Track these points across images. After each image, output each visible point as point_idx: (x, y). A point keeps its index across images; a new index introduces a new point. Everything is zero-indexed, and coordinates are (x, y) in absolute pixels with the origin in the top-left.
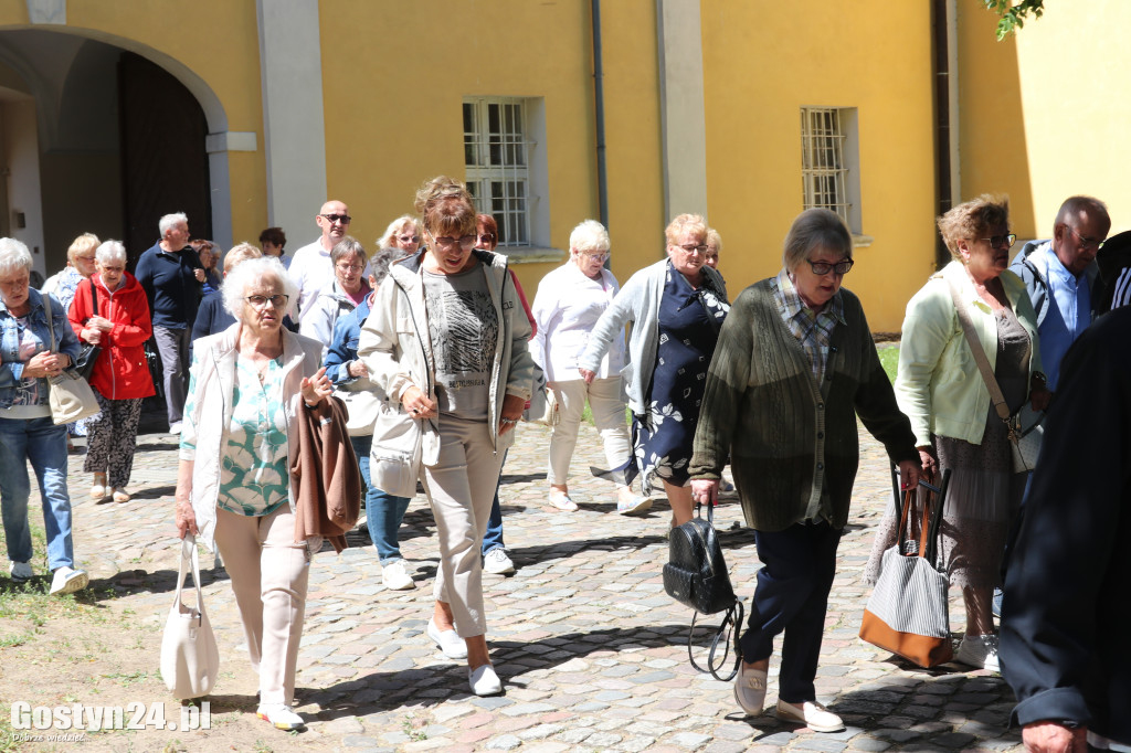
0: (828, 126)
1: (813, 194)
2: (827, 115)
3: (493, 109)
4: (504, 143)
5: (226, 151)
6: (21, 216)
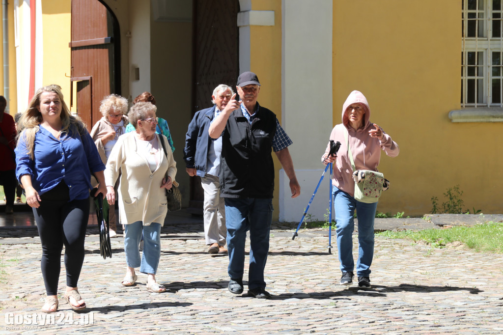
5: (249, 26)
6: (138, 70)
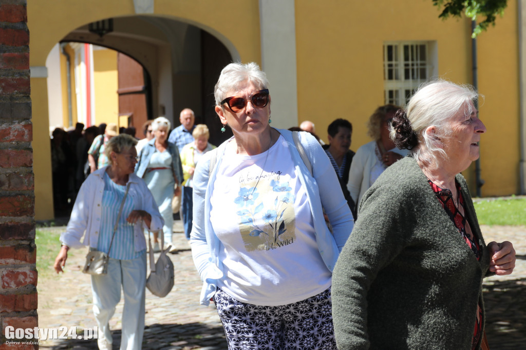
3: (406, 48)
4: (413, 67)
6: (164, 108)
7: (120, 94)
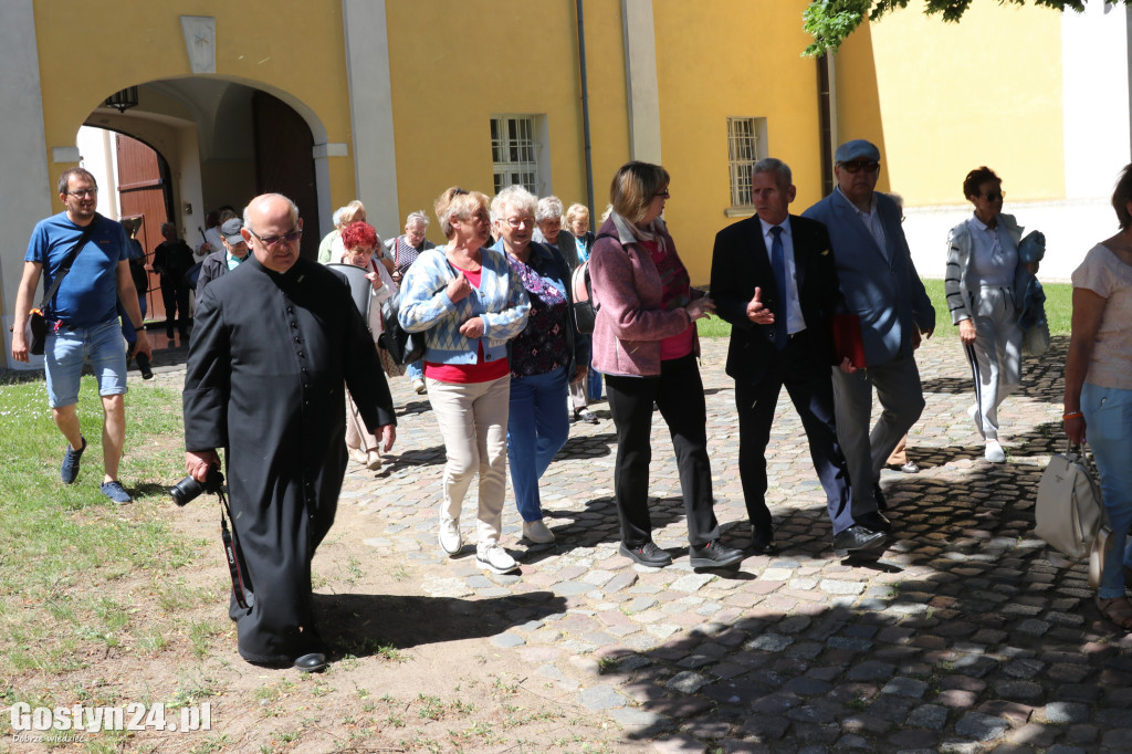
0: (746, 130)
1: (737, 178)
2: (745, 123)
3: (512, 123)
4: (519, 147)
5: (327, 157)
6: (190, 206)
7: (122, 192)
